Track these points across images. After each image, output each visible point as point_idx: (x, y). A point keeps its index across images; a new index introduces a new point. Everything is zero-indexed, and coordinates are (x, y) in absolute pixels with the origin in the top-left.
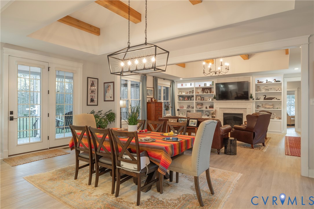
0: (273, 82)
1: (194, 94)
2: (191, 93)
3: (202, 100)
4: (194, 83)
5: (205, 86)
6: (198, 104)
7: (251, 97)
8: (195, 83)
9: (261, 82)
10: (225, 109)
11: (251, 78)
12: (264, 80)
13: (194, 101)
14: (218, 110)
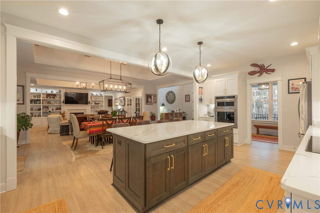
0: (99, 95)
1: (41, 98)
2: (37, 97)
3: (49, 103)
4: (41, 89)
5: (51, 92)
6: (44, 107)
7: (89, 103)
8: (43, 89)
9: (93, 95)
10: (71, 110)
11: (89, 91)
12: (95, 94)
13: (42, 104)
14: (66, 111)
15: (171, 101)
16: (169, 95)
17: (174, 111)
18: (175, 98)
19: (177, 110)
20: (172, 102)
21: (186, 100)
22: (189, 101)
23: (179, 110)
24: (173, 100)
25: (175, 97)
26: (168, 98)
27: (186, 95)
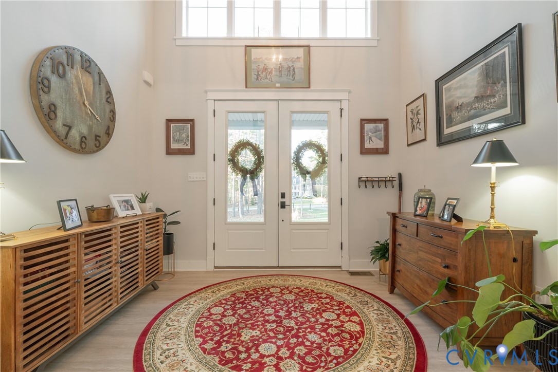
15: (85, 131)
16: (62, 76)
17: (108, 213)
18: (113, 119)
19: (127, 202)
20: (91, 143)
21: (174, 146)
22: (191, 152)
23: (143, 200)
24: (101, 131)
25: (113, 112)
26: (56, 93)
27: (169, 122)
